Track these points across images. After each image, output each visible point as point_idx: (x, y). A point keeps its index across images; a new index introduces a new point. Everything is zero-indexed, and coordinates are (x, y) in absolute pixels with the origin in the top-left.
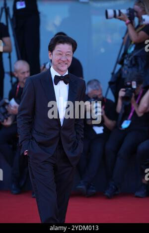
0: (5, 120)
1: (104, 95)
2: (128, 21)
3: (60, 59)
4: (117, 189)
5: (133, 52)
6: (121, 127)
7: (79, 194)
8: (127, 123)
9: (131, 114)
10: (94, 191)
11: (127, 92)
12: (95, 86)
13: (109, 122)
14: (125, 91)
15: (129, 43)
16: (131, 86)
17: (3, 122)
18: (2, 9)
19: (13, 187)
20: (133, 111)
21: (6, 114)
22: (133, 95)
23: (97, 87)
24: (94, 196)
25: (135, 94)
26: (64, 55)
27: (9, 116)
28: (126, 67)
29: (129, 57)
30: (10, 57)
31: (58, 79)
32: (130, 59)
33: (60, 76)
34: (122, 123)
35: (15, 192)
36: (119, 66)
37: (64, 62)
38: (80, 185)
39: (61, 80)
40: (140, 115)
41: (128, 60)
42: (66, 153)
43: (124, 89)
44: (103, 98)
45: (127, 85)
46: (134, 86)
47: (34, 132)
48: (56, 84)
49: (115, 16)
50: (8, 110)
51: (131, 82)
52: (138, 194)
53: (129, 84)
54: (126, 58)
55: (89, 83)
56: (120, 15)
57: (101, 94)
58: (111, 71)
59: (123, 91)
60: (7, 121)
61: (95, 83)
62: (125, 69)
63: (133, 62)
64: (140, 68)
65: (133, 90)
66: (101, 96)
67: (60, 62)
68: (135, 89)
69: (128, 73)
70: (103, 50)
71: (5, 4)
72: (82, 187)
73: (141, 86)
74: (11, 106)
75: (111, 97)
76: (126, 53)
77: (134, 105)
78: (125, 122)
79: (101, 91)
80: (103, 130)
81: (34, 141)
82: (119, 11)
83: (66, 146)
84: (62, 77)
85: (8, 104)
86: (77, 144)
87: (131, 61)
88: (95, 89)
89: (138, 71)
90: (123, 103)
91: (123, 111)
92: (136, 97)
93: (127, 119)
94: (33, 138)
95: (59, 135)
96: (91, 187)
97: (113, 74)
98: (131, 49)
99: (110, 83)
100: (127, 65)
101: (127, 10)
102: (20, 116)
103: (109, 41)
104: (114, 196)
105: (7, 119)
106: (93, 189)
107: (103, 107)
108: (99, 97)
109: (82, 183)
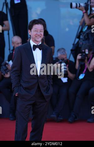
0: (6, 74)
1: (68, 58)
2: (84, 11)
3: (36, 34)
4: (76, 117)
5: (86, 30)
6: (79, 78)
7: (52, 121)
8: (83, 76)
9: (85, 70)
10: (61, 118)
12: (63, 52)
13: (71, 75)
14: (81, 55)
15: (84, 25)
16: (85, 52)
17: (5, 75)
18: (4, 4)
19: (11, 116)
20: (86, 68)
21: (7, 70)
22: (86, 58)
23: (64, 53)
24: (61, 121)
26: (39, 31)
27: (8, 71)
28: (81, 40)
29: (84, 34)
31: (35, 47)
32: (84, 35)
33: (36, 45)
35: (12, 119)
36: (77, 40)
37: (39, 35)
38: (53, 115)
39: (37, 47)
40: (90, 70)
41: (83, 36)
43: (80, 54)
44: (67, 60)
45: (82, 52)
46: (87, 53)
47: (22, 81)
48: (34, 50)
49: (76, 7)
50: (8, 68)
51: (85, 50)
52: (89, 120)
53: (83, 51)
54: (81, 35)
55: (59, 50)
56: (80, 7)
57: (66, 57)
58: (73, 43)
59: (80, 55)
60: (7, 74)
61: (62, 50)
62: (81, 41)
63: (86, 37)
64: (90, 41)
65: (86, 55)
67: (36, 35)
68: (87, 54)
69: (83, 44)
70: (67, 29)
71: (6, 1)
72: (54, 116)
73: (91, 52)
74: (9, 65)
75: (72, 59)
76: (81, 31)
77: (87, 64)
78: (81, 75)
79: (66, 55)
80: (67, 80)
82: (79, 4)
84: (37, 45)
85: (7, 64)
86: (49, 88)
87: (85, 37)
88: (62, 54)
89: (89, 43)
91: (80, 68)
92: (88, 59)
93: (82, 73)
94: (21, 85)
96: (60, 116)
97: (74, 44)
98: (85, 29)
99: (72, 50)
100: (82, 39)
101: (84, 4)
103: (71, 24)
105: (7, 73)
106: (61, 117)
107: (67, 66)
108: (65, 59)
109: (54, 113)
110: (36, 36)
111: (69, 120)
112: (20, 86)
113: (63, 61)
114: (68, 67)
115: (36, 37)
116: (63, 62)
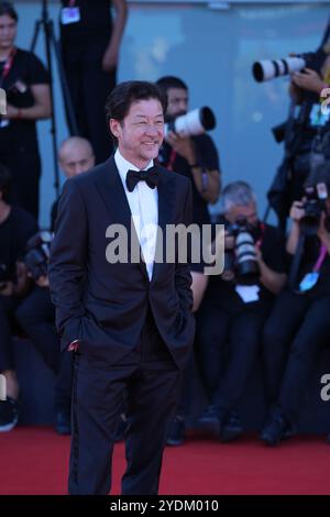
3: (145, 134)
4: (288, 426)
6: (298, 288)
8: (311, 280)
9: (321, 259)
10: (237, 429)
11: (309, 208)
12: (241, 197)
13: (269, 276)
14: (304, 207)
16: (315, 195)
18: (38, 24)
19: (60, 417)
22: (323, 215)
23: (246, 199)
25: (326, 213)
26: (151, 122)
30: (53, 131)
31: (134, 178)
34: (300, 278)
35: (62, 429)
37: (152, 138)
42: (165, 339)
43: (300, 203)
44: (259, 223)
45: (306, 193)
46: (323, 194)
47: (90, 298)
48: (131, 190)
51: (315, 187)
53: (310, 190)
55: (228, 188)
57: (254, 215)
59: (299, 207)
60: (45, 278)
61: (241, 190)
65: (322, 204)
66: (255, 218)
68: (324, 200)
71: (45, 14)
72: (211, 420)
78: (309, 276)
79: (255, 207)
80: (259, 294)
81: (91, 321)
82: (285, 63)
83: (163, 325)
86: (185, 321)
88: (240, 202)
90: (301, 233)
93: (311, 271)
94: (87, 311)
95: (147, 301)
96: (232, 420)
102: (57, 265)
104: (281, 440)
105: (45, 275)
106: (235, 425)
107: (259, 243)
108: (250, 221)
109: (211, 411)
110: (145, 139)
111: (265, 436)
112: (85, 315)
113: (243, 228)
114: (261, 248)
115: (142, 143)
116: (243, 231)
